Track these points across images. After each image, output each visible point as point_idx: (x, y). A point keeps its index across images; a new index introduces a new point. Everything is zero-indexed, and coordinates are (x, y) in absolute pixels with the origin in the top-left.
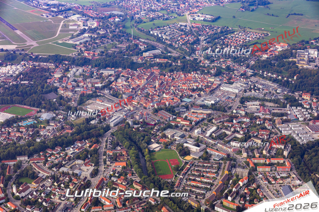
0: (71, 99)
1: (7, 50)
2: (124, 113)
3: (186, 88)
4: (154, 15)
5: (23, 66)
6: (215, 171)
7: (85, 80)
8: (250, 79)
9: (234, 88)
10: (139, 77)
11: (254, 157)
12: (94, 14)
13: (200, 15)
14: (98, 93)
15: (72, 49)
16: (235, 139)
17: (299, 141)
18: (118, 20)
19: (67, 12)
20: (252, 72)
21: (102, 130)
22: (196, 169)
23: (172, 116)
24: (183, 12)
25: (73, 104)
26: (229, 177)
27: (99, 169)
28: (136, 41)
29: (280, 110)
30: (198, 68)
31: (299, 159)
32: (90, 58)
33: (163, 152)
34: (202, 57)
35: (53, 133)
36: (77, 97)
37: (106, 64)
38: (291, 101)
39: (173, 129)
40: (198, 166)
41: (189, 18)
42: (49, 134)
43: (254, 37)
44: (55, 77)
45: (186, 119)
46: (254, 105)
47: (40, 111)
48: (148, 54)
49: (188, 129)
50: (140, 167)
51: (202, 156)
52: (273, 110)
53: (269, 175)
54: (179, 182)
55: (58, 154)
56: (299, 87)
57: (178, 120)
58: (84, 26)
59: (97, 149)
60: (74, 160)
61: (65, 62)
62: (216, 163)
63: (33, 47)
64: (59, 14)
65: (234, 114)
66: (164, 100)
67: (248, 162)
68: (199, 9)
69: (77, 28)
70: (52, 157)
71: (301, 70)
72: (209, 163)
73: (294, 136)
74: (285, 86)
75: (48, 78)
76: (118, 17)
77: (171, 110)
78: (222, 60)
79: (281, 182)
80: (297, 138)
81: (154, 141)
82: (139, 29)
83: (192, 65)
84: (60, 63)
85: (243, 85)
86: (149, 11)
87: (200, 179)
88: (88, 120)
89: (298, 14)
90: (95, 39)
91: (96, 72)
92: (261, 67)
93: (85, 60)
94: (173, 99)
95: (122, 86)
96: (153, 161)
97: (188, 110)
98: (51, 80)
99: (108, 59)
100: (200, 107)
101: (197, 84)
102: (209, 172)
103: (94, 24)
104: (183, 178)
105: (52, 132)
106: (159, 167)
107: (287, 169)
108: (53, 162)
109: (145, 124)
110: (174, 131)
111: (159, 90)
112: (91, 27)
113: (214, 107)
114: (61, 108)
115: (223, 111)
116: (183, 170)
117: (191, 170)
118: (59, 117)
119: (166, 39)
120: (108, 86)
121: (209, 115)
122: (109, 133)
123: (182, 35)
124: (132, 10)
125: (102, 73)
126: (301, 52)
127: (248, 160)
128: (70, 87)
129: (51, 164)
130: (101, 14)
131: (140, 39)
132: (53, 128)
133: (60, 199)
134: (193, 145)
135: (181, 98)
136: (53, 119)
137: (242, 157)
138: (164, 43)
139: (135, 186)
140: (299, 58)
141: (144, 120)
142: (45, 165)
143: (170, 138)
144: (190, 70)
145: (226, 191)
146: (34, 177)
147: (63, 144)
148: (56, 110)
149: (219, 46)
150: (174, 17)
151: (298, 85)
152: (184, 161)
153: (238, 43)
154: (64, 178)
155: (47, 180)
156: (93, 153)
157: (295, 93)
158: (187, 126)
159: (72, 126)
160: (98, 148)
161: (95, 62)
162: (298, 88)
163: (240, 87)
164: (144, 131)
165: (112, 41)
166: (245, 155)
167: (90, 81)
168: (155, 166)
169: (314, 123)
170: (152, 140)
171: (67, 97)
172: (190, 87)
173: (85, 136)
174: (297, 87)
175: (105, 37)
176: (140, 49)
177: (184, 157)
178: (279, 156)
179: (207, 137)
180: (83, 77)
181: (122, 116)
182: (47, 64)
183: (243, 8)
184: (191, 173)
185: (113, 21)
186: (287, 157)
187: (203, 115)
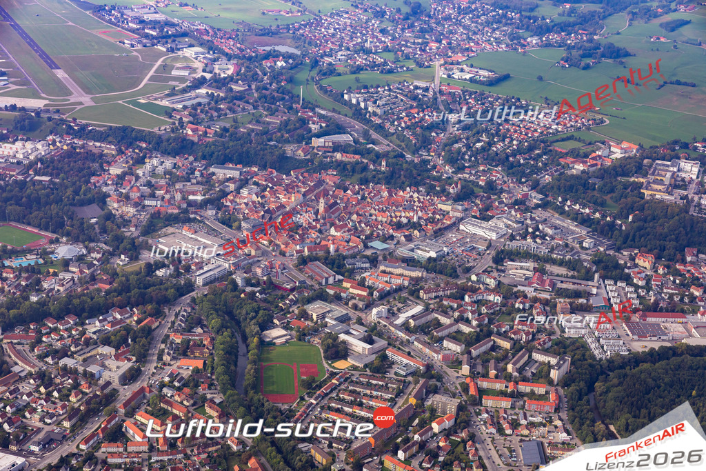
0: (130, 221)
1: (23, 109)
2: (233, 260)
3: (384, 220)
4: (364, 62)
5: (49, 144)
6: (390, 396)
7: (171, 184)
8: (531, 213)
9: (488, 229)
10: (289, 189)
11: (485, 376)
12: (234, 48)
13: (467, 69)
14: (192, 213)
15: (162, 118)
16: (456, 337)
17: (596, 352)
18: (282, 65)
19: (177, 39)
20: (541, 199)
21: (172, 290)
22: (351, 388)
23: (334, 276)
24: (431, 60)
25: (132, 231)
26: (417, 411)
27: (143, 369)
28: (307, 112)
29: (578, 284)
30: (423, 179)
31: (581, 390)
32: (193, 139)
33: (292, 347)
34: (441, 158)
35: (71, 287)
36: (144, 217)
37: (225, 156)
38: (606, 268)
39: (328, 303)
40: (358, 383)
41: (441, 73)
42: (61, 289)
43: (568, 125)
44: (110, 174)
45: (361, 284)
46: (522, 268)
47: (57, 241)
48: (321, 142)
50: (227, 371)
51: (372, 363)
52: (562, 282)
53: (505, 415)
54: (305, 412)
55: (66, 330)
56: (633, 240)
57: (346, 284)
58: (204, 71)
59: (150, 328)
60: (95, 346)
61: (140, 144)
62: (398, 381)
63: (82, 106)
64: (159, 42)
65: (470, 283)
66: (329, 240)
67: (467, 385)
68: (468, 56)
69: (189, 74)
70: (52, 336)
71: (647, 202)
72: (382, 379)
73: (589, 341)
74: (605, 236)
75: (94, 174)
76: (284, 58)
77: (336, 263)
78: (481, 168)
79: (526, 432)
80: (593, 346)
81: (278, 323)
82: (321, 88)
83: (411, 171)
84: (130, 145)
85: (511, 223)
86: (356, 52)
87: (351, 410)
88: (151, 268)
89: (686, 84)
90: (218, 100)
91: (199, 171)
92: (562, 189)
93: (182, 142)
94: (348, 241)
95: (247, 204)
96: (264, 364)
97: (376, 266)
98: (100, 178)
99: (231, 144)
100: (403, 262)
101: (412, 214)
102: (377, 397)
103: (228, 69)
104: (317, 404)
105: (68, 286)
106: (273, 377)
107: (547, 408)
108: (51, 345)
109: (271, 286)
110: (329, 307)
111: (324, 219)
112: (219, 75)
113: (432, 266)
114: (104, 238)
115: (451, 276)
116: (321, 387)
117: (339, 391)
118: (92, 255)
119: (375, 114)
120: (215, 202)
121: (417, 281)
122: (187, 299)
123: (412, 107)
124: (320, 46)
125: (213, 174)
126: (664, 165)
127: (468, 380)
128: (135, 195)
129: (46, 349)
130: (251, 50)
131: (317, 109)
132: (73, 277)
133: (42, 420)
134: (360, 340)
135: (366, 241)
136: (80, 259)
137: (460, 375)
138: (368, 122)
139: (208, 410)
140: (651, 178)
141: (269, 279)
142: (33, 350)
143: (315, 319)
144: (403, 183)
145: (399, 440)
146: (2, 371)
147: (83, 310)
148: (92, 240)
149: (484, 138)
150: (408, 68)
151: (632, 234)
152: (331, 369)
153: (530, 135)
154: (64, 379)
155: (27, 381)
156: (140, 335)
157: (622, 251)
158: (360, 300)
159: (114, 277)
160: (153, 327)
161: (204, 148)
162: (631, 241)
163: (501, 229)
164: (265, 300)
165: (255, 107)
166: (465, 369)
167: (181, 187)
168: (264, 375)
169: (643, 317)
170: (276, 321)
171: (122, 216)
172: (394, 220)
173: (133, 299)
174: (630, 238)
175: (241, 98)
176: (310, 131)
177: (332, 363)
178: (541, 380)
180: (170, 179)
181: (227, 265)
182: (103, 145)
183: (566, 61)
184: (337, 395)
185: (270, 67)
186: (558, 384)
187: (402, 279)
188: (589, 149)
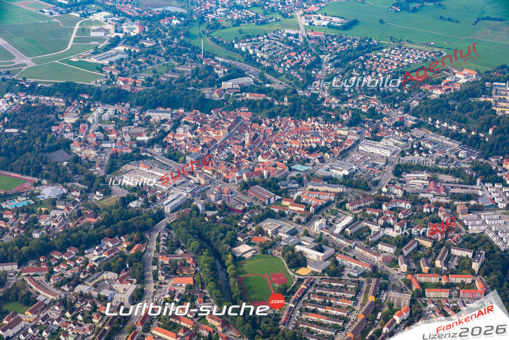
0: (94, 162)
2: (189, 190)
3: (298, 146)
4: (240, 16)
5: (8, 101)
6: (351, 295)
7: (118, 128)
8: (410, 132)
9: (382, 148)
10: (215, 126)
11: (420, 272)
12: (133, 11)
13: (322, 17)
14: (143, 152)
15: (95, 73)
16: (386, 240)
17: (499, 244)
18: (177, 23)
19: (87, 6)
20: (415, 120)
21: (151, 219)
22: (317, 291)
23: (275, 196)
24: (292, 12)
25: (98, 171)
26: (376, 307)
27: (144, 289)
28: (209, 60)
29: (465, 188)
30: (320, 111)
31: (499, 277)
32: (127, 89)
33: (259, 260)
34: (326, 92)
35: (62, 222)
36: (106, 158)
37: (156, 101)
38: (483, 174)
39: (276, 219)
40: (321, 287)
41: (303, 22)
42: (56, 225)
43: (417, 58)
44: (65, 123)
45: (298, 202)
46: (418, 178)
47: (39, 184)
48: (230, 85)
49: (303, 219)
50: (218, 287)
51: (328, 268)
52: (452, 187)
53: (447, 304)
54: (288, 315)
55: (71, 260)
57: (284, 203)
58: (116, 31)
59: (141, 252)
60: (100, 273)
61: (83, 96)
62: (353, 282)
63: (26, 67)
64: (72, 9)
65: (383, 195)
66: (259, 166)
67: (410, 280)
68: (320, 6)
69: (105, 35)
70: (61, 266)
71: (501, 117)
72: (340, 281)
73: (490, 235)
74: (473, 147)
75: (53, 124)
76: (176, 16)
77: (272, 185)
78: (361, 98)
80: (494, 239)
81: (242, 240)
82: (214, 40)
83: (309, 105)
84: (75, 97)
85: (398, 142)
86: (231, 8)
87: (324, 310)
88: (125, 201)
89: (495, 19)
90: (136, 55)
91: (138, 115)
92: (430, 111)
93: (118, 92)
94: (275, 166)
95: (185, 141)
96: (241, 276)
97: (303, 186)
98: (59, 127)
99: (159, 91)
100: (324, 180)
101: (318, 140)
102: (341, 297)
103: (134, 29)
104: (295, 307)
105: (60, 222)
106: (252, 287)
108: (63, 275)
109: (226, 209)
110: (278, 223)
111: (251, 149)
112: (129, 34)
113: (347, 181)
114: (77, 178)
115: (365, 189)
116: (294, 293)
117: (309, 294)
118: (73, 193)
119: (263, 59)
120: (159, 140)
121: (339, 195)
122: (162, 224)
123: (290, 51)
124: (201, 5)
125: (150, 117)
126: (501, 86)
127: (409, 277)
128: (92, 140)
129: (60, 278)
130: (147, 12)
131: (216, 57)
132: (63, 214)
134: (312, 249)
135: (289, 165)
136: (63, 197)
137: (399, 272)
138: (259, 65)
139: (209, 320)
140: (497, 97)
141: (224, 202)
142: (49, 280)
143: (270, 234)
144: (304, 114)
145: (371, 333)
146: (29, 301)
147: (81, 242)
148: (68, 181)
149: (355, 73)
150: (276, 19)
151: (496, 144)
152: (297, 277)
153: (390, 68)
154: (83, 303)
155: (52, 308)
156: (134, 259)
157: (491, 158)
158: (301, 215)
159: (96, 211)
160: (143, 251)
161: (137, 97)
162: (496, 150)
163: (393, 147)
164: (224, 222)
165: (167, 60)
166: (403, 267)
167: (127, 130)
168: (244, 286)
170: (239, 239)
171: (87, 159)
172: (305, 145)
173: (120, 230)
174: (495, 148)
175: (154, 52)
176: (217, 76)
177: (296, 271)
178: (464, 271)
179: (336, 235)
180: (116, 123)
181: (185, 194)
182: (52, 99)
183: (397, 6)
184: (309, 299)
185: (168, 25)
186: (478, 273)
187: (329, 195)
188: (439, 77)
